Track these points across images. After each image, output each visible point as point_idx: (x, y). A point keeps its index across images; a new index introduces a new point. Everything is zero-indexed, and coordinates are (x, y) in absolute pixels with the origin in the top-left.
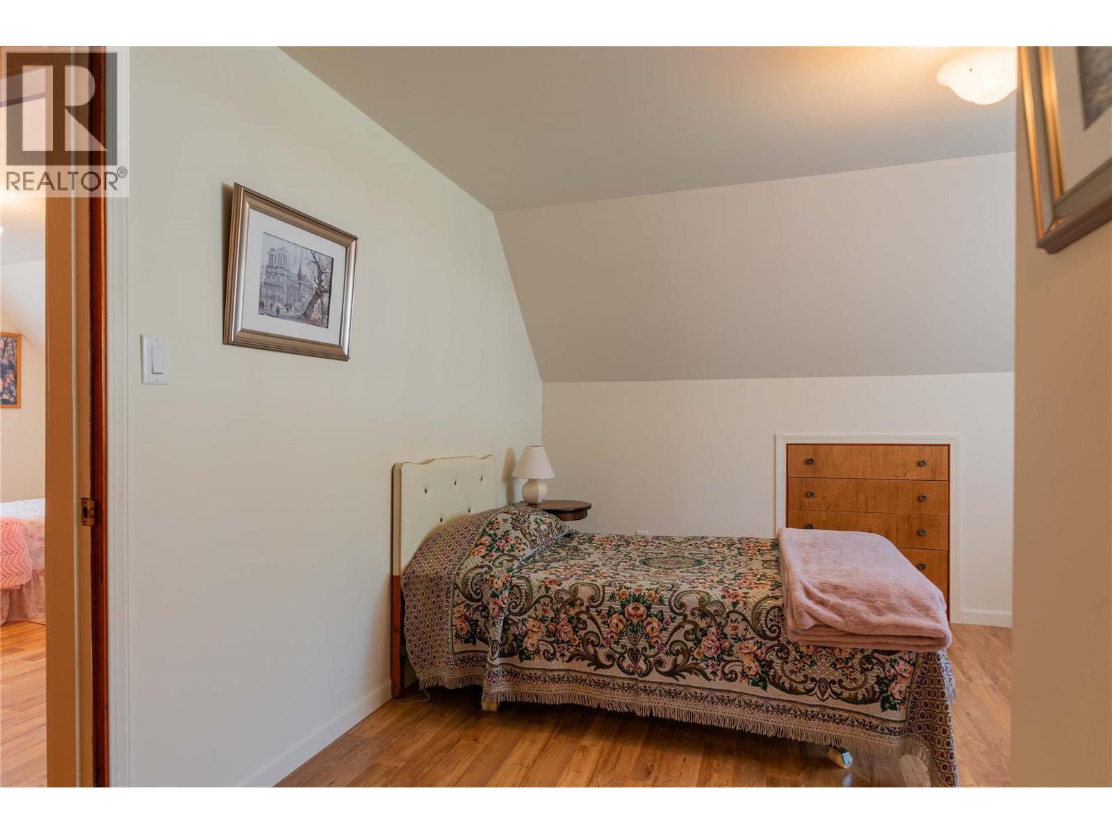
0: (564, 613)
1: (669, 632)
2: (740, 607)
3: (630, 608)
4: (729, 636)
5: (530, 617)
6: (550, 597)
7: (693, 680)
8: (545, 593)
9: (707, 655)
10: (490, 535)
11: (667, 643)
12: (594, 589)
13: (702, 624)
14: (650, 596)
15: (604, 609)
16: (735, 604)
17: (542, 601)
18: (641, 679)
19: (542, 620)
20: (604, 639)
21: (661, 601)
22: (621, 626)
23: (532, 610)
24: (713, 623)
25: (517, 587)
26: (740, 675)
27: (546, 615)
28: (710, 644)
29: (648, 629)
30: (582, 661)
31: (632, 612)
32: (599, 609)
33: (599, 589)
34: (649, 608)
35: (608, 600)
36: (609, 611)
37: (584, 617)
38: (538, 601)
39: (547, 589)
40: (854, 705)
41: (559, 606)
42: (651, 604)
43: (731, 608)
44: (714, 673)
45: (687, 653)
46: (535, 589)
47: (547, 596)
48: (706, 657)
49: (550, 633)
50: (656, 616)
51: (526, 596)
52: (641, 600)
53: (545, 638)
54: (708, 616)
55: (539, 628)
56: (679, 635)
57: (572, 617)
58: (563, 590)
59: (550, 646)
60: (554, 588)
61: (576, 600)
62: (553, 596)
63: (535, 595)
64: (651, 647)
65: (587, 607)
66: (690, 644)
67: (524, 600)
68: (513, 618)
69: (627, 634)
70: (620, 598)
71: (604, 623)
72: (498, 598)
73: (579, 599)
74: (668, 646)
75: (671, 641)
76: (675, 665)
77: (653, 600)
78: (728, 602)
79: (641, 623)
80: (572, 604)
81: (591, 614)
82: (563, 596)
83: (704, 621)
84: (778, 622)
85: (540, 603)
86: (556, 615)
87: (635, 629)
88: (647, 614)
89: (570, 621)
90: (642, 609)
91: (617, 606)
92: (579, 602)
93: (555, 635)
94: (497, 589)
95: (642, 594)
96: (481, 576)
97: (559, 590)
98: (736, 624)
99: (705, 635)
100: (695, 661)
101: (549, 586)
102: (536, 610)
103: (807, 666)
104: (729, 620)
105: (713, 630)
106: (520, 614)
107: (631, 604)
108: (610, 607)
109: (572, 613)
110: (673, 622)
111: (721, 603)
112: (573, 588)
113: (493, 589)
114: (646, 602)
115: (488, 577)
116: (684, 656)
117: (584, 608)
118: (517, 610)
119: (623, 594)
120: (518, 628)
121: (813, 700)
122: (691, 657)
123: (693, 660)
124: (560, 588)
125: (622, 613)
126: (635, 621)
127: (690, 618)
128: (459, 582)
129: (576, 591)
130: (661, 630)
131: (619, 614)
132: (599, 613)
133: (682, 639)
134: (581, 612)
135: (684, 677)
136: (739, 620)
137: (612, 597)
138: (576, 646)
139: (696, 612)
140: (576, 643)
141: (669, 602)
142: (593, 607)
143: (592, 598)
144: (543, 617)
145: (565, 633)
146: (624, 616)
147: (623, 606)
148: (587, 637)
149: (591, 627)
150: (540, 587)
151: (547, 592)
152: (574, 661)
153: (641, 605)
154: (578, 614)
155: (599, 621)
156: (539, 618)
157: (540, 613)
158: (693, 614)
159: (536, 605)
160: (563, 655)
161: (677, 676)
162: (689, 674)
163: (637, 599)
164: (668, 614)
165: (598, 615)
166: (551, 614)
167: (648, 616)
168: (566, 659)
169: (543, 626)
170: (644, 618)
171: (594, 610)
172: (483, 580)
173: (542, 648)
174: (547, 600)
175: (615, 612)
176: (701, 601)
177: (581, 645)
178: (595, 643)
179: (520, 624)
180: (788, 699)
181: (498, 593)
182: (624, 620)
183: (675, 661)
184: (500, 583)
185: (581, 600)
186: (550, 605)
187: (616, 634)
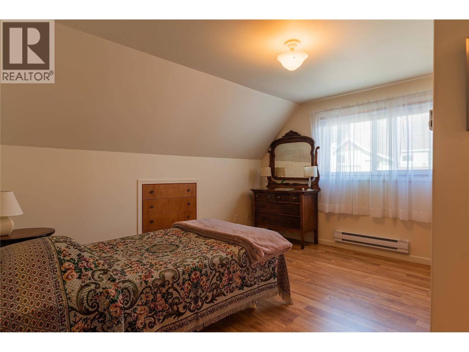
0: (159, 293)
1: (210, 280)
2: (234, 258)
3: (193, 276)
4: (232, 272)
5: (138, 305)
6: (150, 287)
7: (220, 299)
8: (146, 286)
9: (224, 284)
10: (68, 261)
11: (209, 287)
12: (173, 272)
13: (222, 271)
14: (200, 265)
15: (181, 281)
16: (232, 257)
17: (144, 291)
18: (199, 311)
19: (146, 304)
20: (181, 299)
21: (206, 266)
22: (189, 287)
23: (139, 300)
24: (226, 268)
25: (126, 289)
26: (235, 288)
27: (149, 299)
28: (225, 279)
29: (201, 283)
30: (170, 317)
31: (194, 277)
32: (178, 282)
33: (175, 271)
34: (201, 272)
35: (182, 275)
36: (183, 281)
37: (171, 290)
38: (142, 293)
39: (146, 282)
40: (266, 282)
41: (156, 290)
42: (202, 269)
43: (231, 259)
44: (227, 292)
45: (217, 287)
46: (138, 285)
47: (147, 287)
48: (224, 285)
49: (151, 310)
50: (204, 275)
51: (133, 292)
52: (197, 269)
53: (149, 315)
54: (224, 266)
55: (144, 310)
56: (214, 281)
57: (164, 294)
58: (156, 279)
59: (152, 318)
60: (150, 280)
61: (165, 282)
62: (151, 285)
63: (139, 289)
64: (203, 292)
65: (172, 284)
66: (218, 283)
67: (132, 296)
68: (127, 311)
69: (192, 290)
70: (187, 272)
71: (181, 289)
72: (117, 302)
73: (166, 281)
74: (210, 288)
75: (211, 284)
76: (213, 296)
77: (202, 267)
78: (229, 256)
79: (198, 281)
80: (163, 285)
81: (175, 287)
82: (157, 283)
83: (223, 269)
84: (246, 259)
85: (143, 293)
86: (154, 297)
87: (196, 286)
88: (200, 275)
89: (163, 297)
90: (198, 273)
91: (186, 277)
92: (167, 283)
93: (154, 310)
94: (114, 296)
95: (197, 266)
96: (95, 292)
97: (154, 280)
98: (234, 265)
99: (223, 275)
100: (220, 290)
101: (147, 280)
102: (141, 299)
103: (254, 273)
104: (231, 265)
105: (226, 272)
106: (131, 306)
107: (193, 273)
108: (183, 279)
109: (164, 291)
110: (211, 274)
111: (227, 258)
112: (161, 275)
113: (111, 297)
114: (199, 269)
115: (101, 290)
116: (216, 289)
117: (170, 286)
118: (129, 304)
119: (188, 269)
120: (131, 317)
121: (256, 286)
122: (219, 288)
123: (220, 289)
124: (154, 279)
125: (190, 280)
126: (195, 281)
127: (218, 270)
128: (74, 304)
129: (164, 277)
130: (207, 281)
131: (188, 281)
132: (178, 284)
133: (215, 281)
134: (169, 288)
135: (216, 300)
136: (235, 263)
137: (184, 273)
138: (167, 310)
139: (220, 266)
140: (167, 308)
141: (209, 265)
142: (175, 282)
143: (173, 278)
144: (146, 301)
145: (160, 305)
146: (191, 281)
147: (190, 275)
148: (173, 301)
149: (175, 294)
150: (141, 283)
151: (147, 284)
152: (166, 320)
153: (198, 272)
154: (167, 290)
155: (179, 289)
156: (144, 304)
157: (144, 300)
158: (218, 267)
159: (141, 296)
160: (159, 320)
161: (214, 301)
162: (218, 297)
163: (195, 269)
164: (209, 271)
165: (178, 286)
166: (151, 297)
167: (201, 276)
168: (161, 321)
169: (146, 307)
170: (199, 278)
171: (176, 284)
172: (98, 294)
173: (147, 322)
174: (148, 290)
175: (186, 281)
176: (220, 260)
177: (170, 308)
178: (178, 303)
179: (133, 313)
180: (250, 289)
181: (116, 298)
182: (191, 283)
183: (213, 293)
184: (113, 291)
185: (168, 281)
186: (150, 291)
187: (187, 292)
